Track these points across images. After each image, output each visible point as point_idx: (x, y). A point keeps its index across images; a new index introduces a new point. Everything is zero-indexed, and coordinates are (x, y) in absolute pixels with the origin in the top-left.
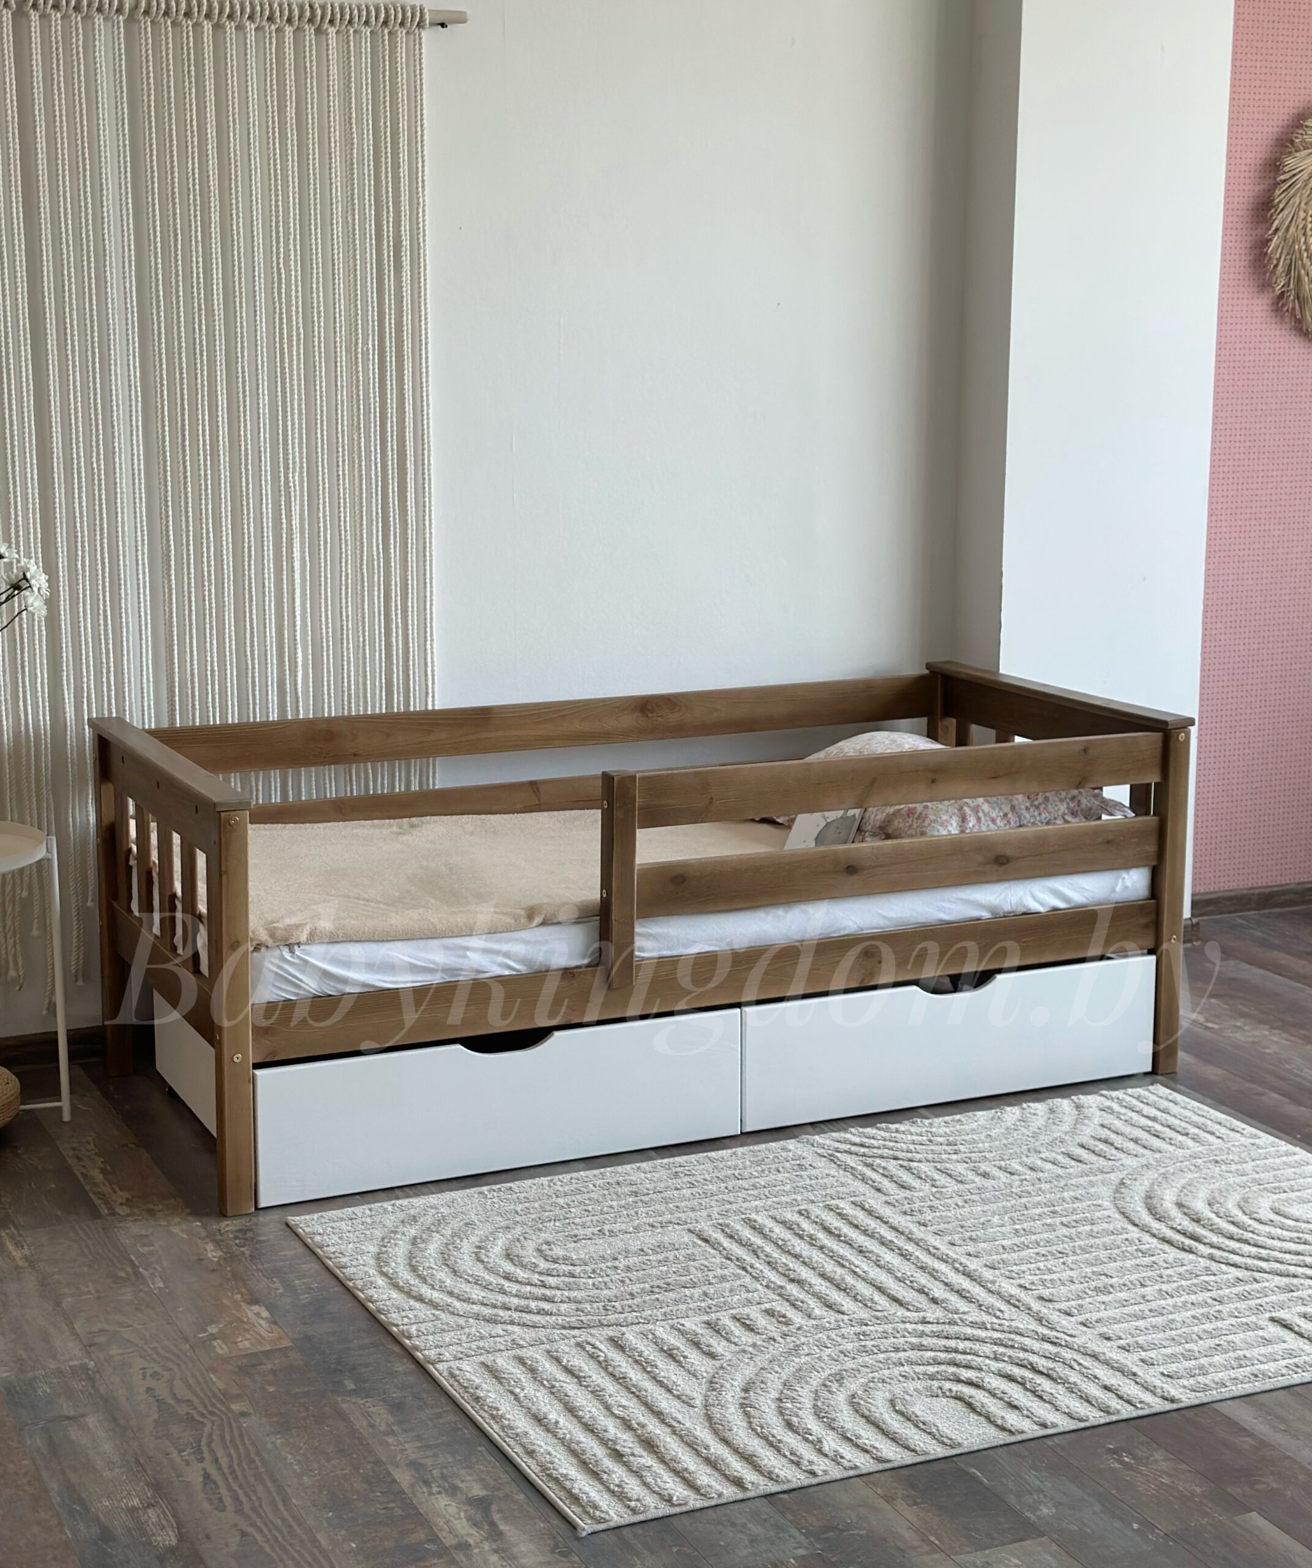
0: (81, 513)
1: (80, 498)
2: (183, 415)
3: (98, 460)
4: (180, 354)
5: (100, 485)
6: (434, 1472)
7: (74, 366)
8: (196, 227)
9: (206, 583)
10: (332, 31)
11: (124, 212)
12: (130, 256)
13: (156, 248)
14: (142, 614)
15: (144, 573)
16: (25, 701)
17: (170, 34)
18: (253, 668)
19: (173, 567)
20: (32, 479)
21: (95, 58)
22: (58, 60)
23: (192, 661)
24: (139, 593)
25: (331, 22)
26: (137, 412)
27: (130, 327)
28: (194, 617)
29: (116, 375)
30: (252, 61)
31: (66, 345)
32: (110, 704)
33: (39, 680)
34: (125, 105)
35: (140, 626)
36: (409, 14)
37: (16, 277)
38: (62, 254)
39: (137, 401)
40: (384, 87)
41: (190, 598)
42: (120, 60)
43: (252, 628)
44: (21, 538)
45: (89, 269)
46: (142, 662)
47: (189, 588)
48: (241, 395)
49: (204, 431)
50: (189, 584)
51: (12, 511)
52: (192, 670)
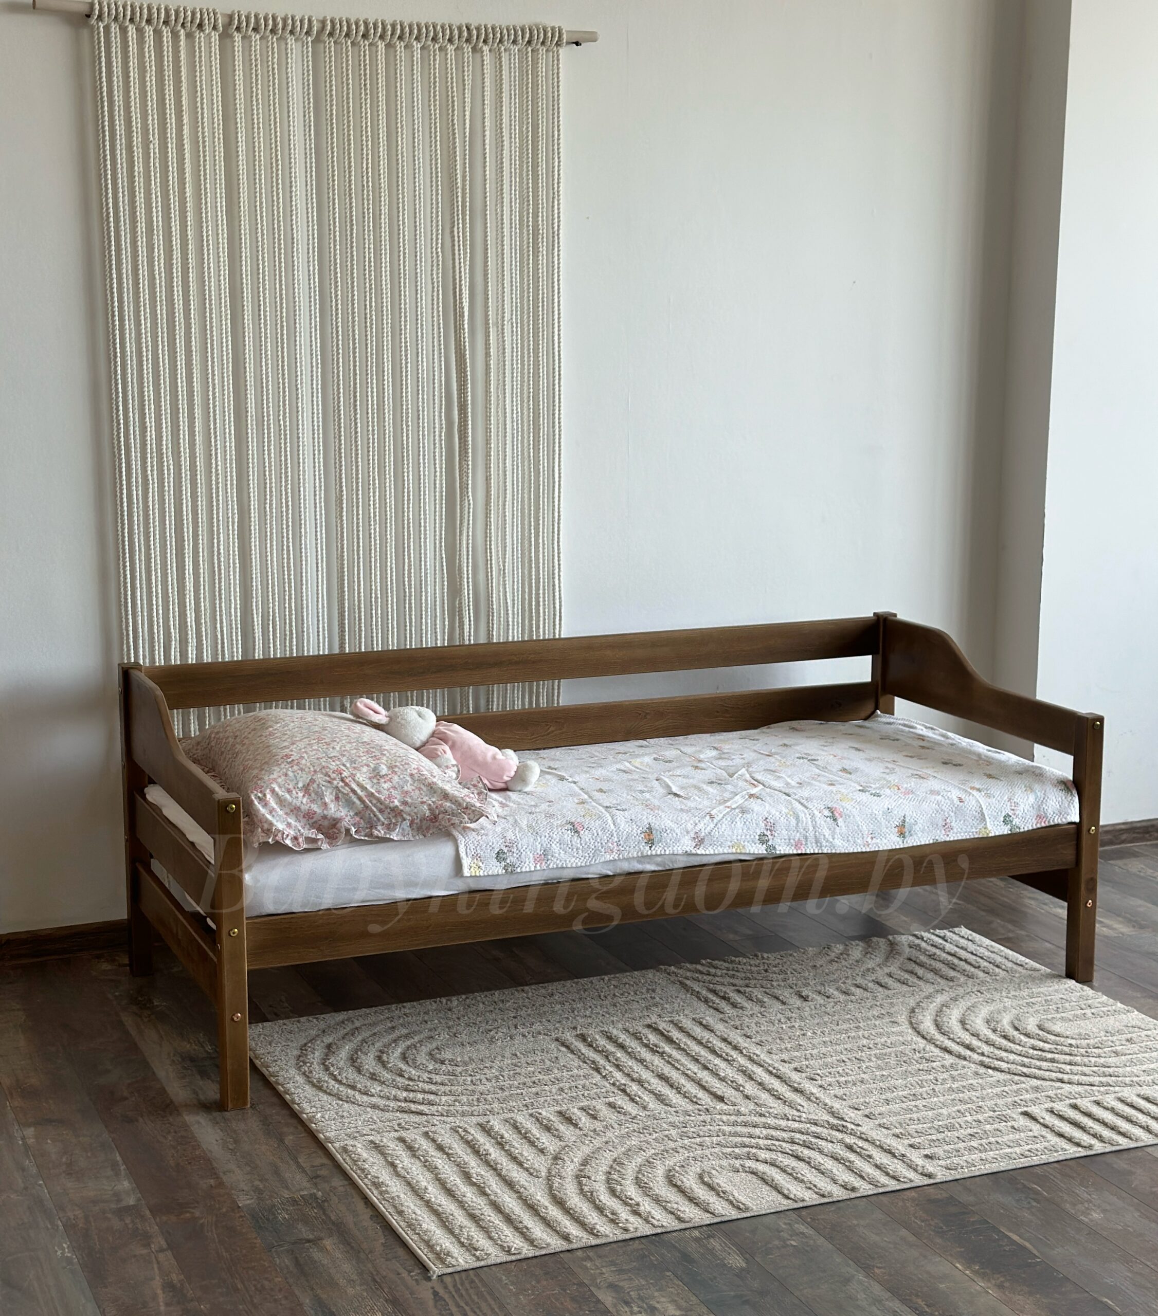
0: (270, 463)
1: (269, 450)
2: (355, 379)
3: (284, 418)
4: (353, 326)
5: (285, 439)
6: (632, 1293)
7: (266, 338)
8: (369, 218)
9: (372, 523)
10: (486, 49)
11: (309, 205)
12: (313, 243)
13: (335, 236)
14: (319, 549)
15: (321, 514)
16: (221, 623)
17: (350, 53)
18: (410, 596)
19: (345, 509)
20: (230, 435)
21: (287, 73)
22: (257, 76)
23: (359, 589)
24: (316, 532)
25: (485, 42)
26: (317, 377)
27: (313, 303)
28: (361, 552)
29: (301, 345)
30: (417, 76)
31: (260, 319)
32: (291, 626)
33: (233, 606)
34: (312, 114)
35: (317, 560)
36: (550, 35)
37: (219, 262)
38: (258, 242)
39: (317, 368)
40: (527, 97)
41: (358, 535)
42: (308, 75)
43: (410, 561)
44: (220, 485)
45: (280, 254)
46: (318, 590)
47: (358, 527)
48: (403, 362)
49: (372, 393)
50: (358, 523)
51: (214, 462)
52: (359, 597)
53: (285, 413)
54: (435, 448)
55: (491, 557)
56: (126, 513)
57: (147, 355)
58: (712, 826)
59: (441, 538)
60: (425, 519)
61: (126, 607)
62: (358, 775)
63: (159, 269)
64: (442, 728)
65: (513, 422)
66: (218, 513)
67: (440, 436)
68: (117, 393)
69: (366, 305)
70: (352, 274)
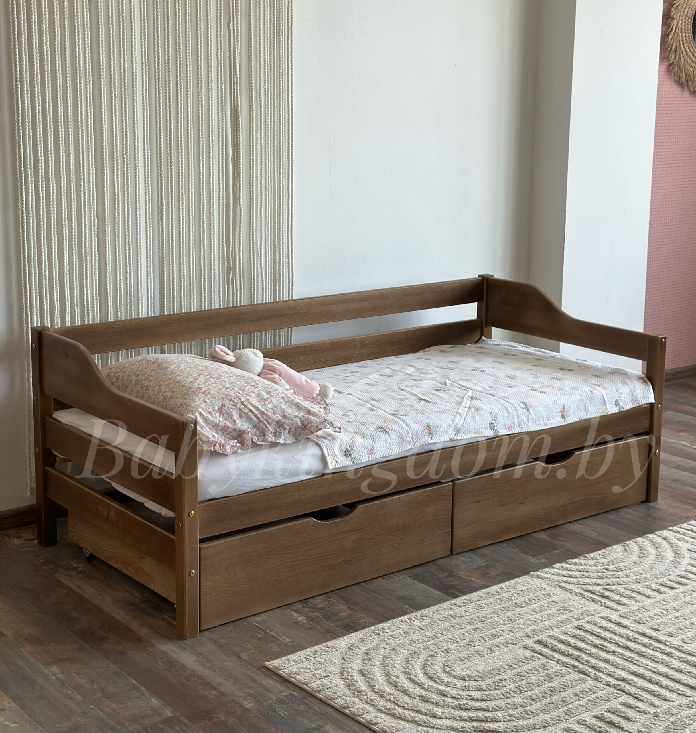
0: (118, 184)
2: (170, 126)
3: (127, 153)
4: (169, 90)
5: (127, 168)
7: (115, 97)
11: (142, 6)
13: (158, 28)
18: (205, 273)
19: (164, 215)
20: (92, 165)
23: (172, 270)
24: (146, 231)
26: (146, 124)
28: (174, 244)
32: (131, 296)
35: (147, 250)
38: (109, 31)
39: (147, 118)
41: (172, 233)
43: (204, 250)
44: (87, 200)
45: (123, 39)
46: (147, 271)
47: (172, 227)
48: (200, 114)
49: (181, 135)
50: (172, 224)
51: (82, 183)
52: (173, 275)
53: (127, 150)
54: (219, 173)
55: (253, 245)
56: (25, 221)
57: (39, 109)
58: (462, 420)
59: (223, 234)
60: (214, 221)
61: (26, 287)
62: (251, 400)
63: (47, 48)
64: (270, 363)
65: (265, 155)
66: (85, 219)
67: (222, 165)
68: (19, 136)
69: (177, 76)
70: (169, 54)
